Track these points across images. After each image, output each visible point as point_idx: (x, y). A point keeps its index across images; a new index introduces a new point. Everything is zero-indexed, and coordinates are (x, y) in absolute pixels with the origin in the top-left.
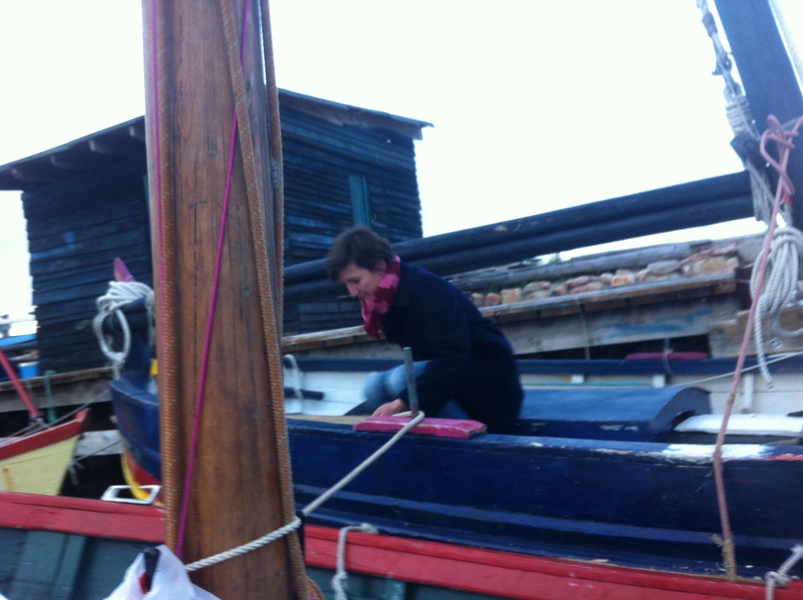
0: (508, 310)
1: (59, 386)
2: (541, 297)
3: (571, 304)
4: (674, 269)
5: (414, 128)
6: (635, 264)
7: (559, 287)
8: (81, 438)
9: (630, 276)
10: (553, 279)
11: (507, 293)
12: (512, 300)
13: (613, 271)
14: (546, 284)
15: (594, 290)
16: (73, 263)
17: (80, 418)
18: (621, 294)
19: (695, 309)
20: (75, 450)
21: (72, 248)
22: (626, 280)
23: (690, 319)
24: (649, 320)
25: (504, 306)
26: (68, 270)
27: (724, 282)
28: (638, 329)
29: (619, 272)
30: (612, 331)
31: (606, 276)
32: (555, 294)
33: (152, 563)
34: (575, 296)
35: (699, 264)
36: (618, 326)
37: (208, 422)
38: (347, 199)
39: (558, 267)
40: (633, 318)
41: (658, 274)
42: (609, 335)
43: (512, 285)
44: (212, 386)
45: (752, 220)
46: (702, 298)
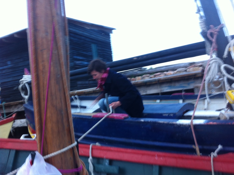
0: (137, 82)
1: (7, 107)
2: (147, 79)
3: (155, 81)
4: (184, 70)
5: (110, 30)
6: (174, 69)
7: (152, 76)
8: (14, 122)
9: (172, 72)
10: (151, 74)
11: (137, 78)
12: (138, 80)
13: (167, 71)
14: (148, 75)
15: (162, 76)
16: (10, 70)
17: (14, 116)
18: (169, 77)
19: (190, 82)
20: (12, 125)
21: (10, 66)
22: (170, 73)
23: (189, 84)
24: (177, 84)
25: (136, 81)
26: (9, 72)
27: (198, 74)
28: (174, 87)
29: (169, 71)
30: (167, 88)
31: (165, 73)
32: (151, 78)
33: (33, 157)
34: (157, 78)
35: (191, 69)
36: (169, 86)
37: (49, 115)
38: (91, 51)
39: (152, 70)
40: (173, 84)
41: (180, 72)
42: (166, 89)
43: (139, 76)
44: (49, 104)
45: (206, 55)
46: (192, 78)
